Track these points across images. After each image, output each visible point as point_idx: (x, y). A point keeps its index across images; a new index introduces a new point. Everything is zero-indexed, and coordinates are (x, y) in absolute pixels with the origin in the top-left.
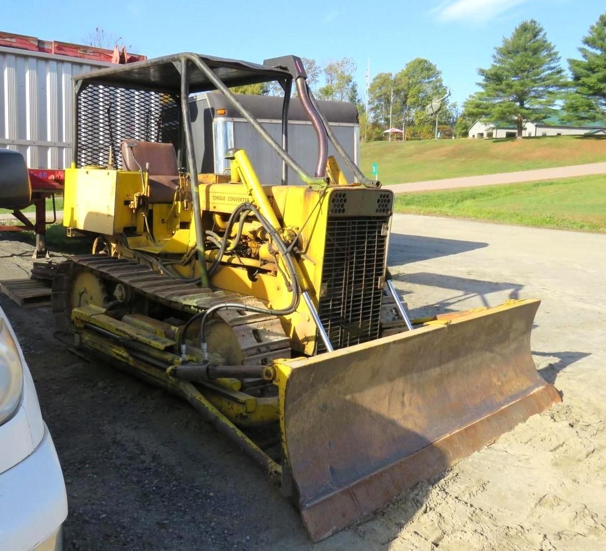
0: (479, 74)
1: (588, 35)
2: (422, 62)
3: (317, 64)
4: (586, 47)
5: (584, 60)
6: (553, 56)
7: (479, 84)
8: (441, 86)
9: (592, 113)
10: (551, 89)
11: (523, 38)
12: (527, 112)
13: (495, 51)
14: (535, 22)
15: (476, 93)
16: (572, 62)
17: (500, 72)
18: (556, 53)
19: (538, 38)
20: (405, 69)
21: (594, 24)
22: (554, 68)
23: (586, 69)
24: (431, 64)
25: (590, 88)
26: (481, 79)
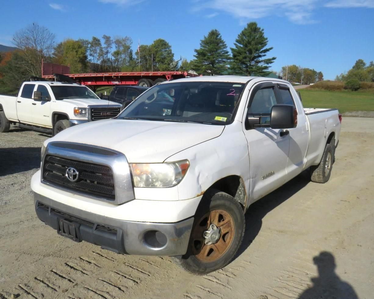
0: (195, 51)
1: (237, 38)
2: (162, 41)
3: (111, 39)
4: (237, 43)
5: (236, 48)
6: (225, 46)
7: (195, 56)
8: (171, 53)
9: (241, 71)
10: (224, 60)
11: (213, 37)
12: (216, 69)
13: (201, 42)
14: (217, 31)
15: (194, 60)
16: (232, 49)
17: (204, 51)
18: (226, 45)
19: (218, 37)
20: (153, 44)
21: (240, 34)
22: (225, 51)
23: (238, 53)
24: (166, 42)
25: (240, 61)
26: (195, 54)
